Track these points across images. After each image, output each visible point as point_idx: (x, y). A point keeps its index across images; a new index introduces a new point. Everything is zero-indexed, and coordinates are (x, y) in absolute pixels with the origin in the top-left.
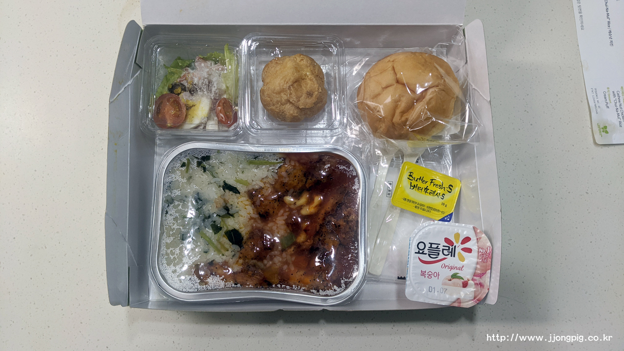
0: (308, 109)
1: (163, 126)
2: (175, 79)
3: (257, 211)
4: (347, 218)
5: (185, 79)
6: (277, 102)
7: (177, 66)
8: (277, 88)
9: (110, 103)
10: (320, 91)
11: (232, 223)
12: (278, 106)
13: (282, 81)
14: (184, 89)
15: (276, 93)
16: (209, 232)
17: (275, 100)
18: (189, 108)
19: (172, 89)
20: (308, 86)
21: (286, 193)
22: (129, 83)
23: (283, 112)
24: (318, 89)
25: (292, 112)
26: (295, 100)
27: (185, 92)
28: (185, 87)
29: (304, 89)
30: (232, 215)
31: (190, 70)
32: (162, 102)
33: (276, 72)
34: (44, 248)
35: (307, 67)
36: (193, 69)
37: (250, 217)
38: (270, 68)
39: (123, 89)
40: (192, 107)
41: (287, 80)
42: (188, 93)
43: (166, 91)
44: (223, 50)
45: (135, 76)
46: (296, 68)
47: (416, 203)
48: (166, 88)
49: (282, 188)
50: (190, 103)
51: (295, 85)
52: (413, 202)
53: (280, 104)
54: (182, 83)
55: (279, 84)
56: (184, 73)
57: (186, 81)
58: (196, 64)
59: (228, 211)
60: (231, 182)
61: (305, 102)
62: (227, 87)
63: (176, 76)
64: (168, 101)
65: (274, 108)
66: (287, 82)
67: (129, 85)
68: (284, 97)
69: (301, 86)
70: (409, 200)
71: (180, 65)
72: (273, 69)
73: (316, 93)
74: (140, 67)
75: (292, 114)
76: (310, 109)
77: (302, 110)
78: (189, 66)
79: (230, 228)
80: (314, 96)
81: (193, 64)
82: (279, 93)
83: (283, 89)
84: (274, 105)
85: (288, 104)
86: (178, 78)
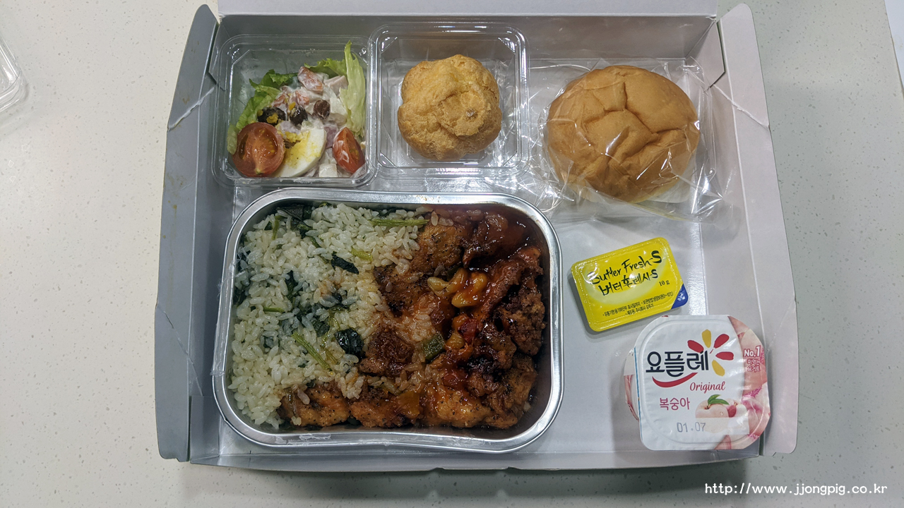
0: (470, 137)
2: (267, 103)
3: (387, 301)
5: (283, 103)
6: (423, 127)
7: (269, 82)
8: (422, 106)
9: (170, 130)
12: (423, 133)
13: (430, 95)
14: (282, 117)
15: (420, 114)
16: (310, 335)
17: (419, 123)
19: (263, 118)
20: (470, 102)
21: (430, 273)
22: (198, 103)
23: (431, 144)
25: (444, 143)
26: (448, 123)
27: (283, 122)
28: (284, 114)
29: (464, 106)
30: (347, 308)
31: (289, 88)
32: (246, 137)
35: (471, 73)
36: (295, 87)
37: (375, 311)
38: (413, 76)
39: (189, 111)
40: (295, 143)
41: (437, 93)
42: (288, 123)
43: (253, 119)
45: (207, 94)
48: (254, 116)
49: (426, 265)
50: (293, 138)
51: (450, 100)
53: (425, 130)
54: (278, 107)
55: (425, 99)
56: (281, 93)
57: (284, 105)
58: (301, 78)
59: (339, 301)
60: (345, 255)
61: (465, 127)
62: (349, 111)
63: (268, 98)
64: (257, 133)
65: (416, 136)
66: (437, 97)
67: (197, 106)
68: (433, 120)
69: (459, 102)
70: (613, 311)
71: (274, 80)
72: (417, 77)
73: (483, 112)
75: (444, 147)
76: (473, 137)
77: (461, 139)
78: (289, 83)
79: (343, 327)
80: (479, 117)
81: (295, 80)
82: (424, 113)
83: (431, 106)
84: (417, 132)
85: (439, 131)
86: (271, 102)
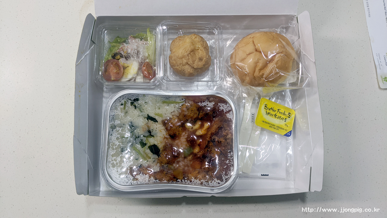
0: (199, 68)
1: (109, 79)
2: (116, 50)
3: (168, 133)
4: (226, 137)
5: (122, 50)
6: (180, 64)
7: (117, 42)
8: (180, 55)
9: (76, 65)
10: (207, 57)
11: (152, 141)
12: (181, 66)
13: (184, 51)
14: (122, 56)
15: (180, 59)
16: (139, 146)
17: (179, 62)
18: (125, 68)
19: (114, 57)
20: (200, 54)
21: (187, 121)
22: (88, 53)
23: (183, 71)
24: (206, 56)
25: (189, 70)
26: (191, 63)
27: (122, 58)
28: (122, 55)
29: (197, 56)
30: (153, 136)
31: (125, 44)
32: (108, 65)
33: (180, 45)
34: (33, 158)
35: (199, 42)
36: (127, 44)
37: (164, 137)
38: (176, 42)
39: (84, 57)
40: (127, 67)
41: (186, 50)
42: (124, 59)
43: (110, 58)
44: (146, 31)
45: (91, 48)
46: (192, 43)
47: (270, 124)
48: (110, 56)
49: (184, 118)
50: (126, 65)
51: (192, 53)
52: (268, 123)
53: (182, 65)
54: (120, 52)
55: (182, 53)
56: (122, 46)
58: (129, 40)
59: (150, 134)
60: (152, 115)
61: (198, 64)
62: (149, 55)
63: (116, 48)
64: (112, 64)
65: (178, 67)
66: (186, 52)
67: (87, 54)
68: (185, 61)
69: (195, 54)
70: (265, 122)
71: (119, 41)
72: (177, 43)
73: (205, 58)
74: (94, 43)
75: (189, 72)
76: (201, 69)
77: (195, 69)
78: (125, 42)
79: (152, 144)
80: (203, 60)
81: (127, 41)
82: (181, 58)
83: (184, 56)
84: (178, 66)
85: (187, 65)
86: (117, 49)
